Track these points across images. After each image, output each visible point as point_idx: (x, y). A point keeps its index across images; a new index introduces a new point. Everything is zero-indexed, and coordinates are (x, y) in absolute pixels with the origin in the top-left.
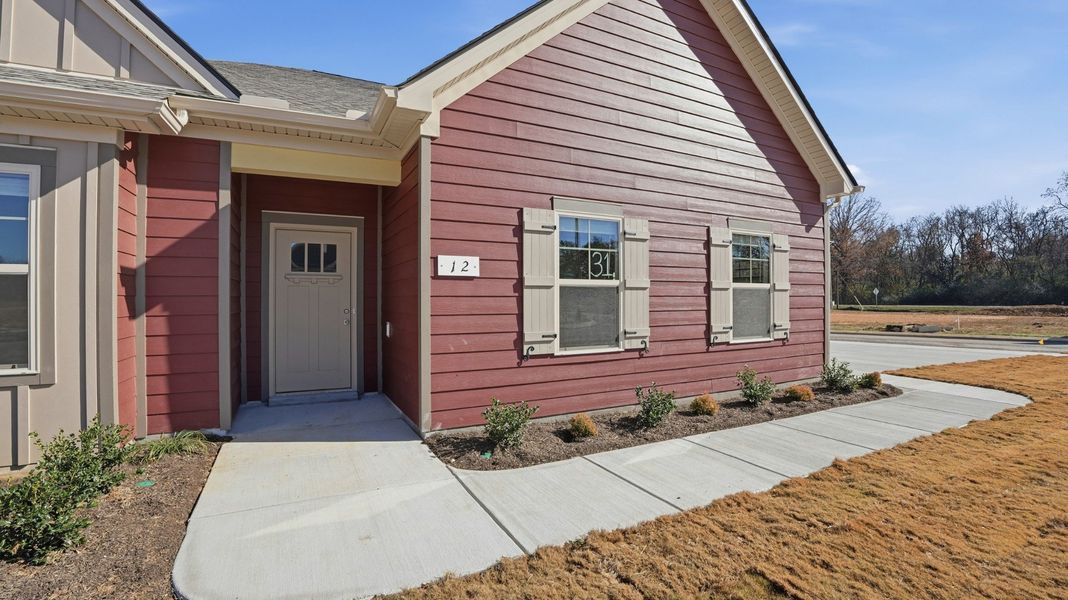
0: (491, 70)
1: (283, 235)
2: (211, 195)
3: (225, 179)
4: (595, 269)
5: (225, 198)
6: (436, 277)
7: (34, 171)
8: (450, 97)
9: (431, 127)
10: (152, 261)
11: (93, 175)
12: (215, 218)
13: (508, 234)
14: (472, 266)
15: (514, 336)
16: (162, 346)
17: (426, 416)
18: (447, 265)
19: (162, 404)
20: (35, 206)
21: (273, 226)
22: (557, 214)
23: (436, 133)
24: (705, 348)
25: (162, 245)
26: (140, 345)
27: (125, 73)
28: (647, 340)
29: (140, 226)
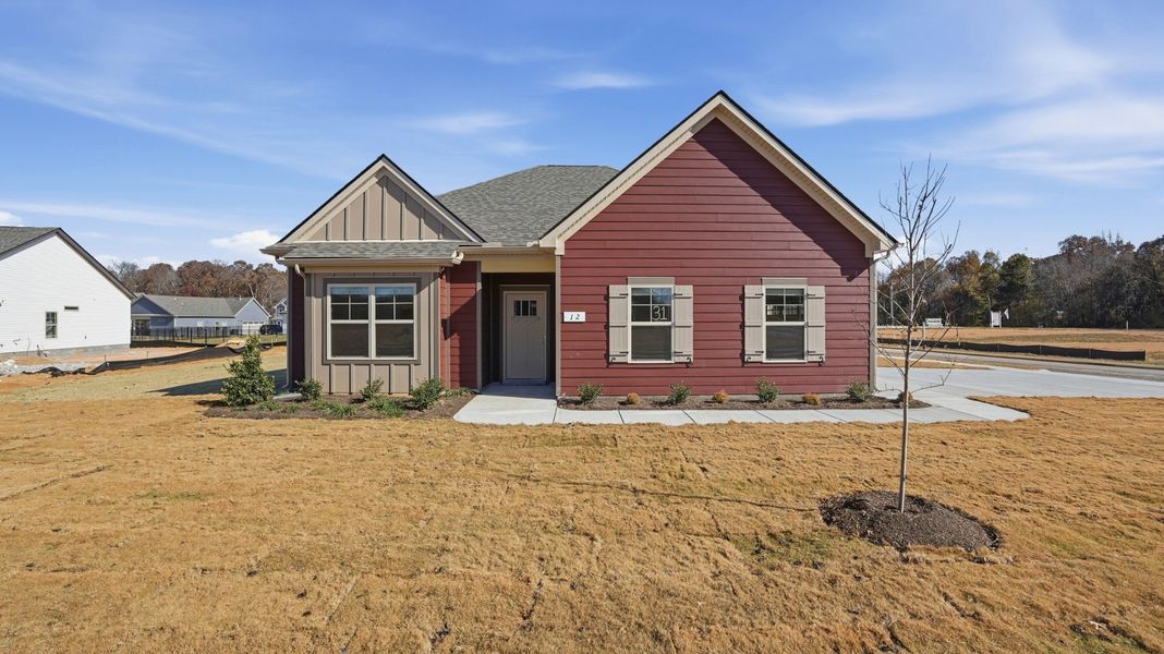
0: (590, 217)
1: (510, 298)
2: (473, 285)
3: (479, 277)
4: (655, 316)
5: (479, 286)
6: (563, 322)
7: (414, 285)
8: (569, 234)
9: (560, 251)
10: (453, 315)
11: (432, 285)
12: (475, 296)
13: (601, 299)
14: (581, 317)
15: (605, 352)
16: (457, 352)
17: (558, 389)
18: (569, 316)
19: (457, 377)
20: (415, 297)
21: (505, 293)
22: (629, 287)
23: (563, 253)
24: (741, 364)
25: (456, 308)
26: (448, 351)
27: (441, 236)
28: (692, 358)
29: (447, 301)
